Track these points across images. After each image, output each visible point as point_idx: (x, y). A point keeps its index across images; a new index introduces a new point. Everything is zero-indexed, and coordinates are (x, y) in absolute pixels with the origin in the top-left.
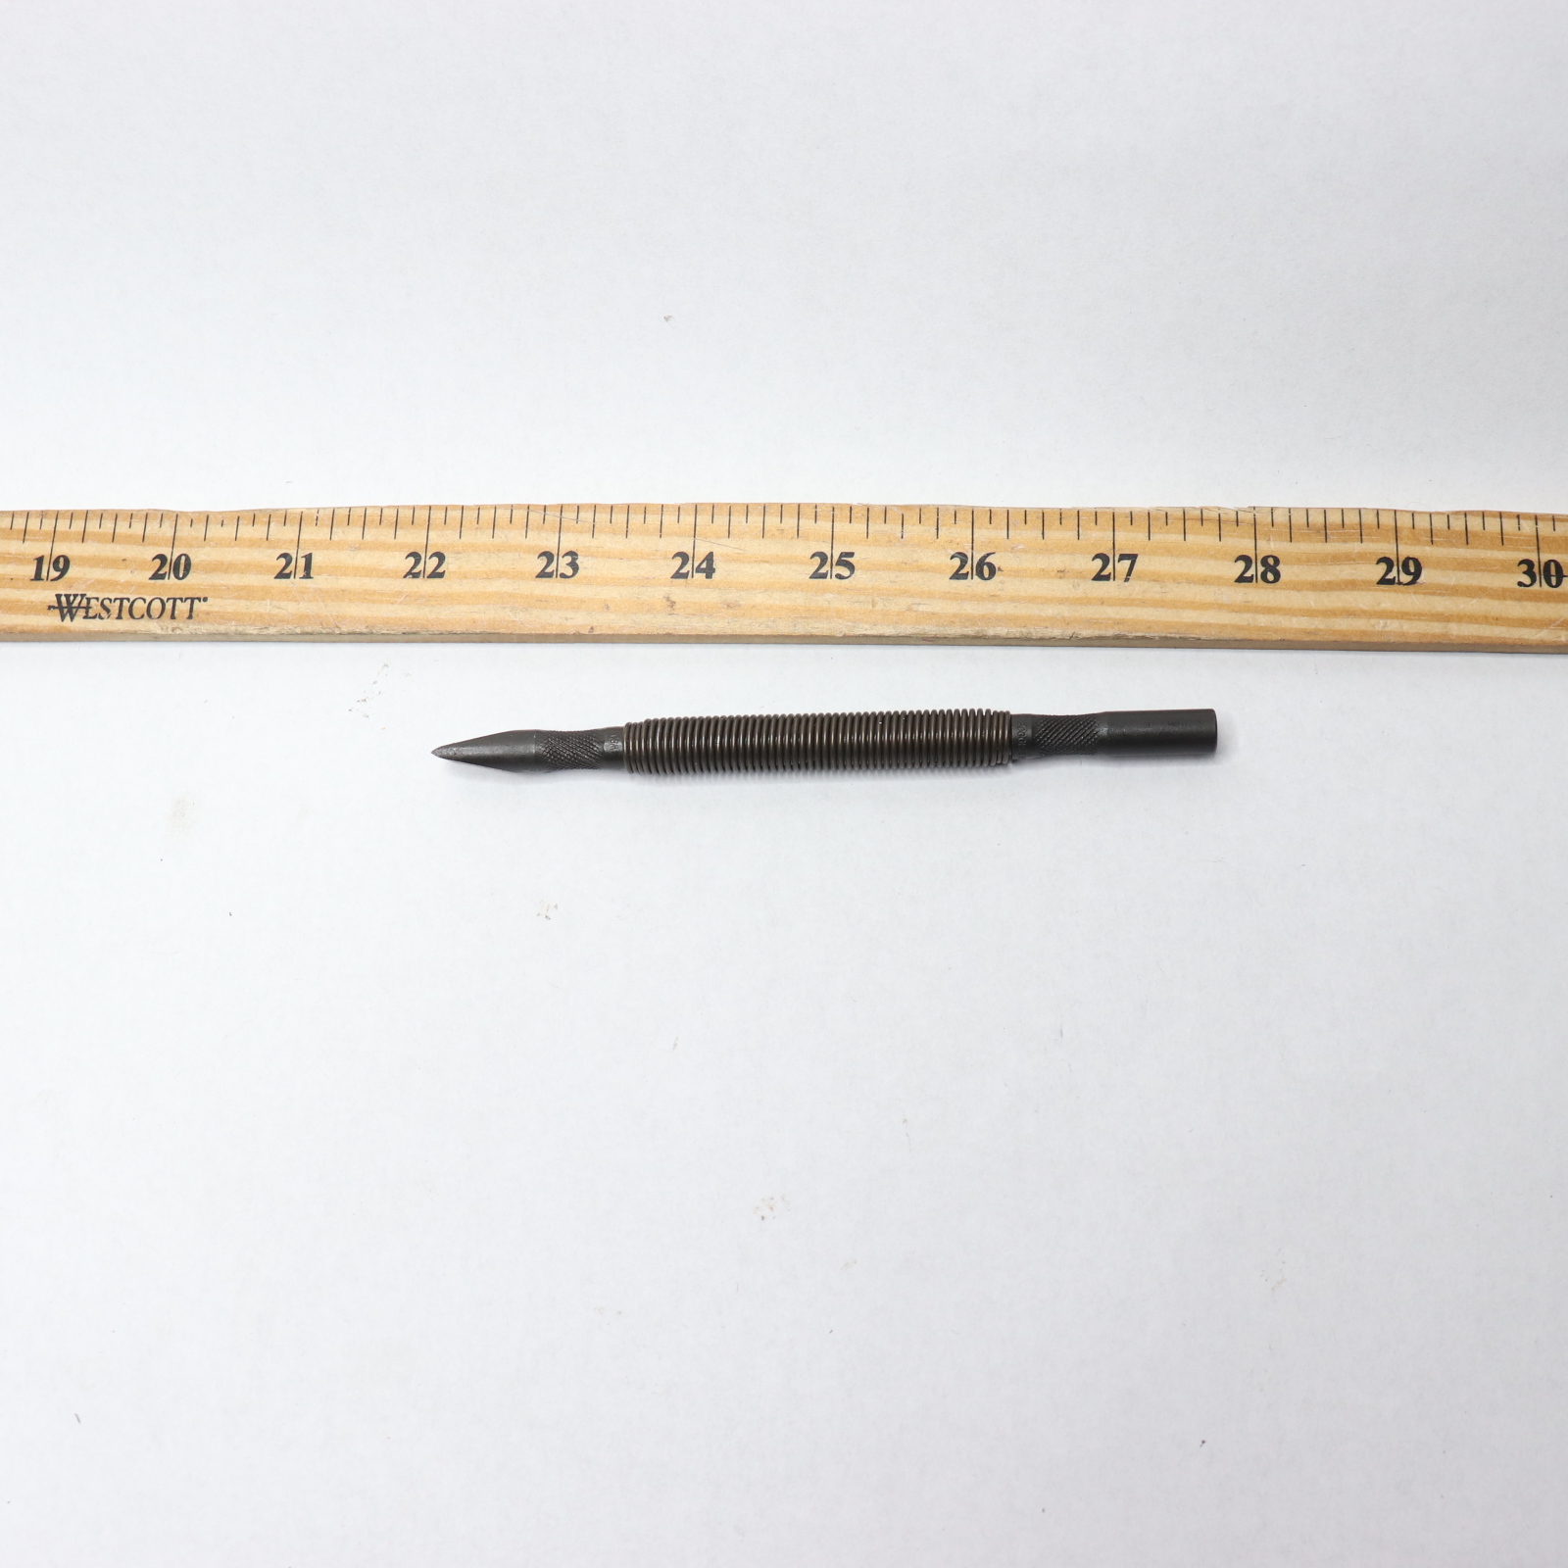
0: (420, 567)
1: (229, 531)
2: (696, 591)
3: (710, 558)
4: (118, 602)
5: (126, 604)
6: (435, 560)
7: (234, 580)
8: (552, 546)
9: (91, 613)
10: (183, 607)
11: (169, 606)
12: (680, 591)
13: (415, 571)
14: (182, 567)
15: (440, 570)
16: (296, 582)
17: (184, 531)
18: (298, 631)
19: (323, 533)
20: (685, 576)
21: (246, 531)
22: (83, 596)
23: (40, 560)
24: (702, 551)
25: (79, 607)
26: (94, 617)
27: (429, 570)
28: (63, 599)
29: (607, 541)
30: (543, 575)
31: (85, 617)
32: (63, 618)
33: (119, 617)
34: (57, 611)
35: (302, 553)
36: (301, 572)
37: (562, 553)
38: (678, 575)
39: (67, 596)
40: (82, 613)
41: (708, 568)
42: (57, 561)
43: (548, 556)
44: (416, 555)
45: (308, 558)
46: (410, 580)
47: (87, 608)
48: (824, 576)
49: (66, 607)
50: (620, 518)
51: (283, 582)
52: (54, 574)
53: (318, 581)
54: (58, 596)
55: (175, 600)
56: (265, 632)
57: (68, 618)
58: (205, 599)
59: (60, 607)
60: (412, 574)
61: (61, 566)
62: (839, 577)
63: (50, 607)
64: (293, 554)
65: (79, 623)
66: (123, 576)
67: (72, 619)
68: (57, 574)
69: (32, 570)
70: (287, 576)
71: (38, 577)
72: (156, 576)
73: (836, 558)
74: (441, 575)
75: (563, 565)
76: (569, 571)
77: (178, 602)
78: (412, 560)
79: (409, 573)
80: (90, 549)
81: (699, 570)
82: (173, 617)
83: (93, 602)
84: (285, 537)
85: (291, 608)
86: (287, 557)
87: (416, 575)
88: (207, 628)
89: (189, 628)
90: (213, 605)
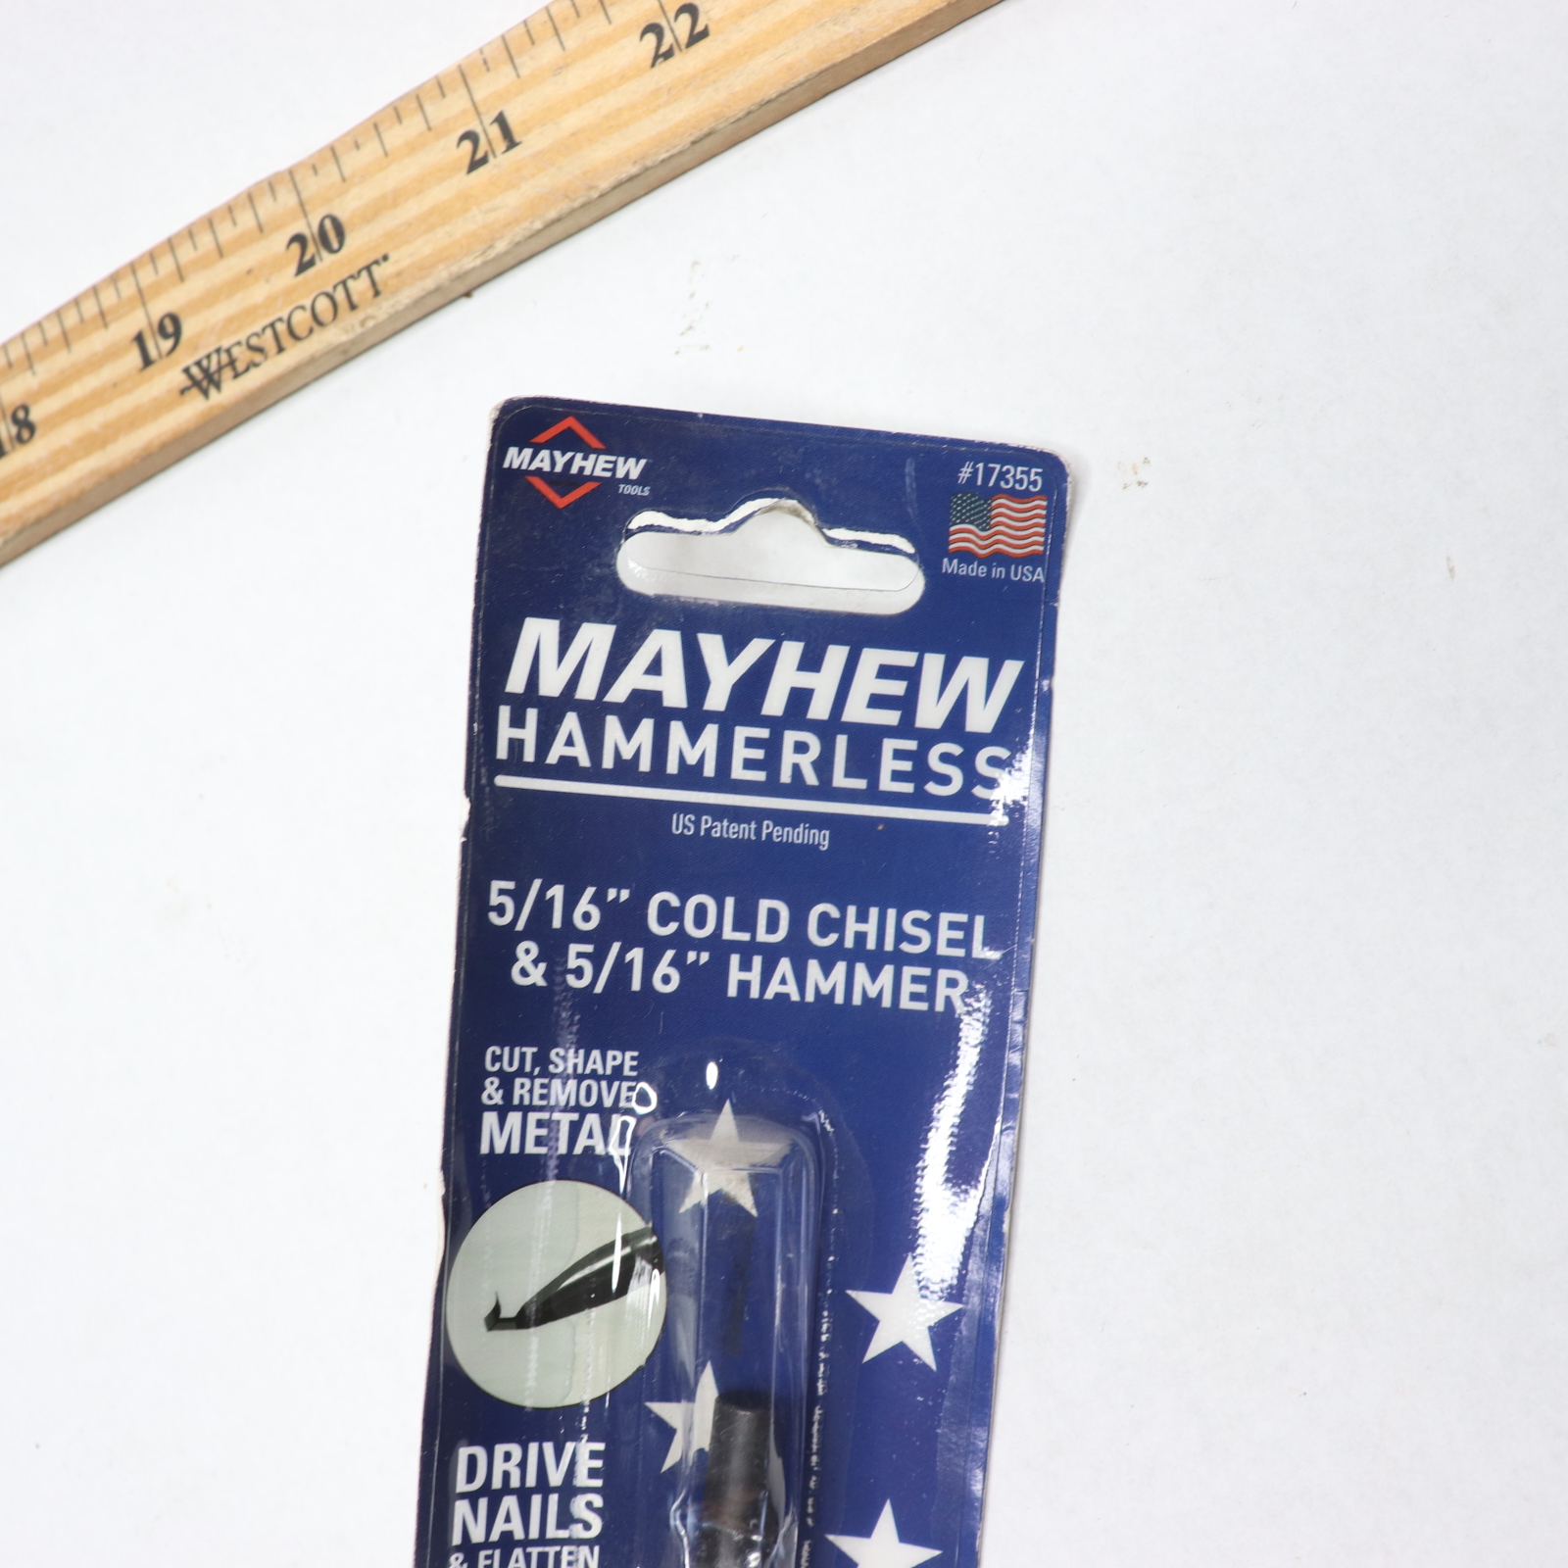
0: (668, 40)
1: (371, 150)
4: (269, 332)
5: (281, 327)
6: (685, 18)
7: (412, 209)
9: (240, 366)
10: (360, 287)
11: (340, 295)
13: (664, 49)
14: (331, 234)
15: (699, 28)
16: (502, 161)
17: (311, 186)
18: (538, 225)
19: (504, 76)
21: (395, 136)
22: (218, 351)
23: (139, 339)
25: (220, 368)
26: (247, 370)
27: (684, 37)
28: (195, 371)
31: (236, 375)
32: (205, 393)
33: (281, 349)
34: (195, 391)
35: (488, 117)
36: (500, 145)
39: (198, 363)
40: (227, 373)
42: (161, 328)
44: (654, 29)
45: (501, 120)
46: (664, 66)
47: (232, 363)
49: (204, 380)
51: (482, 171)
52: (167, 344)
53: (532, 142)
54: (187, 371)
55: (344, 283)
56: (492, 254)
57: (213, 391)
58: (385, 258)
59: (196, 383)
60: (662, 55)
61: (170, 328)
63: (183, 391)
64: (474, 126)
65: (231, 390)
66: (258, 293)
67: (218, 386)
68: (169, 343)
69: (134, 357)
70: (484, 161)
71: (147, 362)
72: (303, 267)
74: (705, 34)
77: (351, 284)
78: (651, 38)
79: (656, 57)
80: (197, 284)
82: (353, 307)
83: (236, 351)
84: (453, 111)
85: (512, 200)
86: (470, 136)
87: (668, 54)
88: (406, 296)
89: (383, 309)
90: (401, 259)
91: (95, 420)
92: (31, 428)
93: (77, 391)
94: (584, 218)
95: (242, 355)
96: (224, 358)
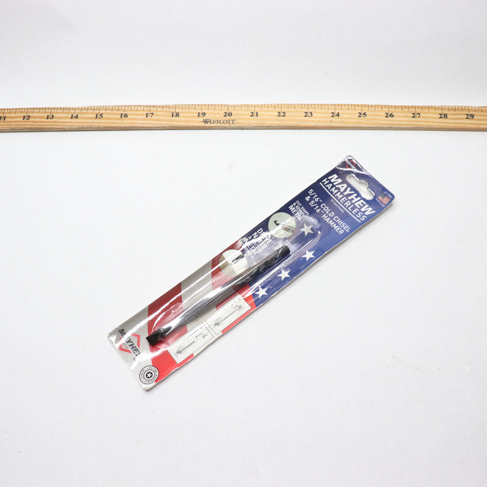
0: (280, 115)
1: (240, 108)
2: (336, 119)
3: (338, 113)
4: (217, 121)
5: (219, 121)
6: (283, 113)
7: (242, 117)
8: (307, 111)
9: (211, 122)
10: (231, 122)
11: (228, 121)
12: (333, 119)
13: (279, 115)
14: (230, 114)
15: (284, 115)
16: (255, 117)
17: (230, 108)
18: (256, 126)
19: (260, 109)
20: (334, 116)
21: (243, 108)
22: (209, 120)
23: (199, 113)
24: (337, 112)
25: (208, 122)
26: (212, 123)
27: (282, 115)
28: (205, 120)
29: (317, 110)
30: (305, 116)
31: (210, 123)
32: (205, 123)
33: (217, 123)
34: (204, 122)
35: (256, 112)
36: (256, 115)
37: (309, 112)
38: (332, 116)
39: (206, 120)
40: (209, 122)
41: (338, 115)
42: (203, 113)
43: (306, 113)
44: (280, 113)
45: (257, 113)
46: (278, 117)
47: (210, 122)
48: (361, 117)
49: (206, 122)
50: (320, 106)
52: (202, 116)
53: (259, 117)
54: (204, 120)
55: (229, 120)
56: (249, 126)
57: (206, 123)
58: (236, 120)
59: (204, 121)
60: (279, 116)
61: (204, 114)
62: (364, 117)
63: (202, 122)
64: (254, 112)
65: (209, 125)
66: (218, 116)
67: (207, 123)
68: (203, 116)
69: (197, 115)
70: (253, 116)
71: (199, 116)
72: (225, 116)
73: (363, 113)
74: (285, 116)
75: (309, 114)
76: (311, 115)
77: (230, 121)
78: (279, 113)
79: (278, 116)
80: (210, 111)
81: (336, 115)
82: (229, 123)
83: (211, 121)
84: (252, 109)
85: (254, 122)
86: (253, 113)
87: (280, 116)
88: (236, 125)
89: (233, 125)
90: (238, 121)
91: (188, 119)
92: (178, 116)
93: (187, 115)
94: (261, 128)
95: (212, 121)
96: (210, 121)
